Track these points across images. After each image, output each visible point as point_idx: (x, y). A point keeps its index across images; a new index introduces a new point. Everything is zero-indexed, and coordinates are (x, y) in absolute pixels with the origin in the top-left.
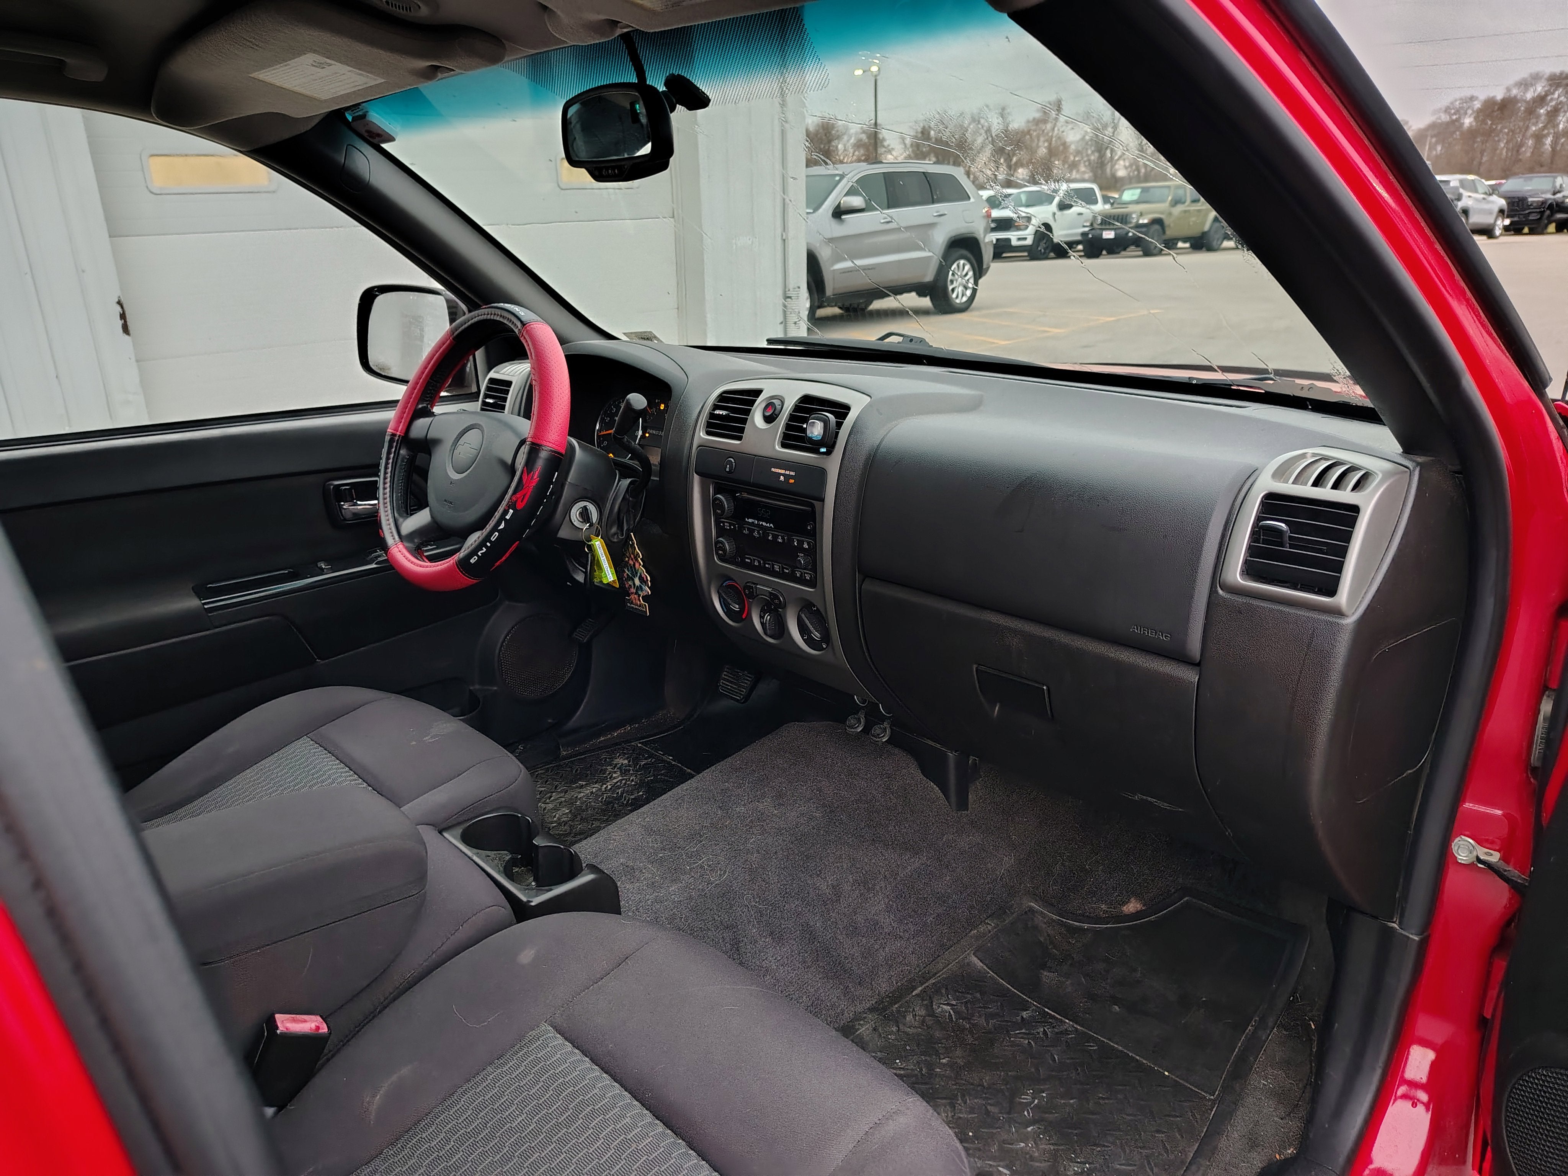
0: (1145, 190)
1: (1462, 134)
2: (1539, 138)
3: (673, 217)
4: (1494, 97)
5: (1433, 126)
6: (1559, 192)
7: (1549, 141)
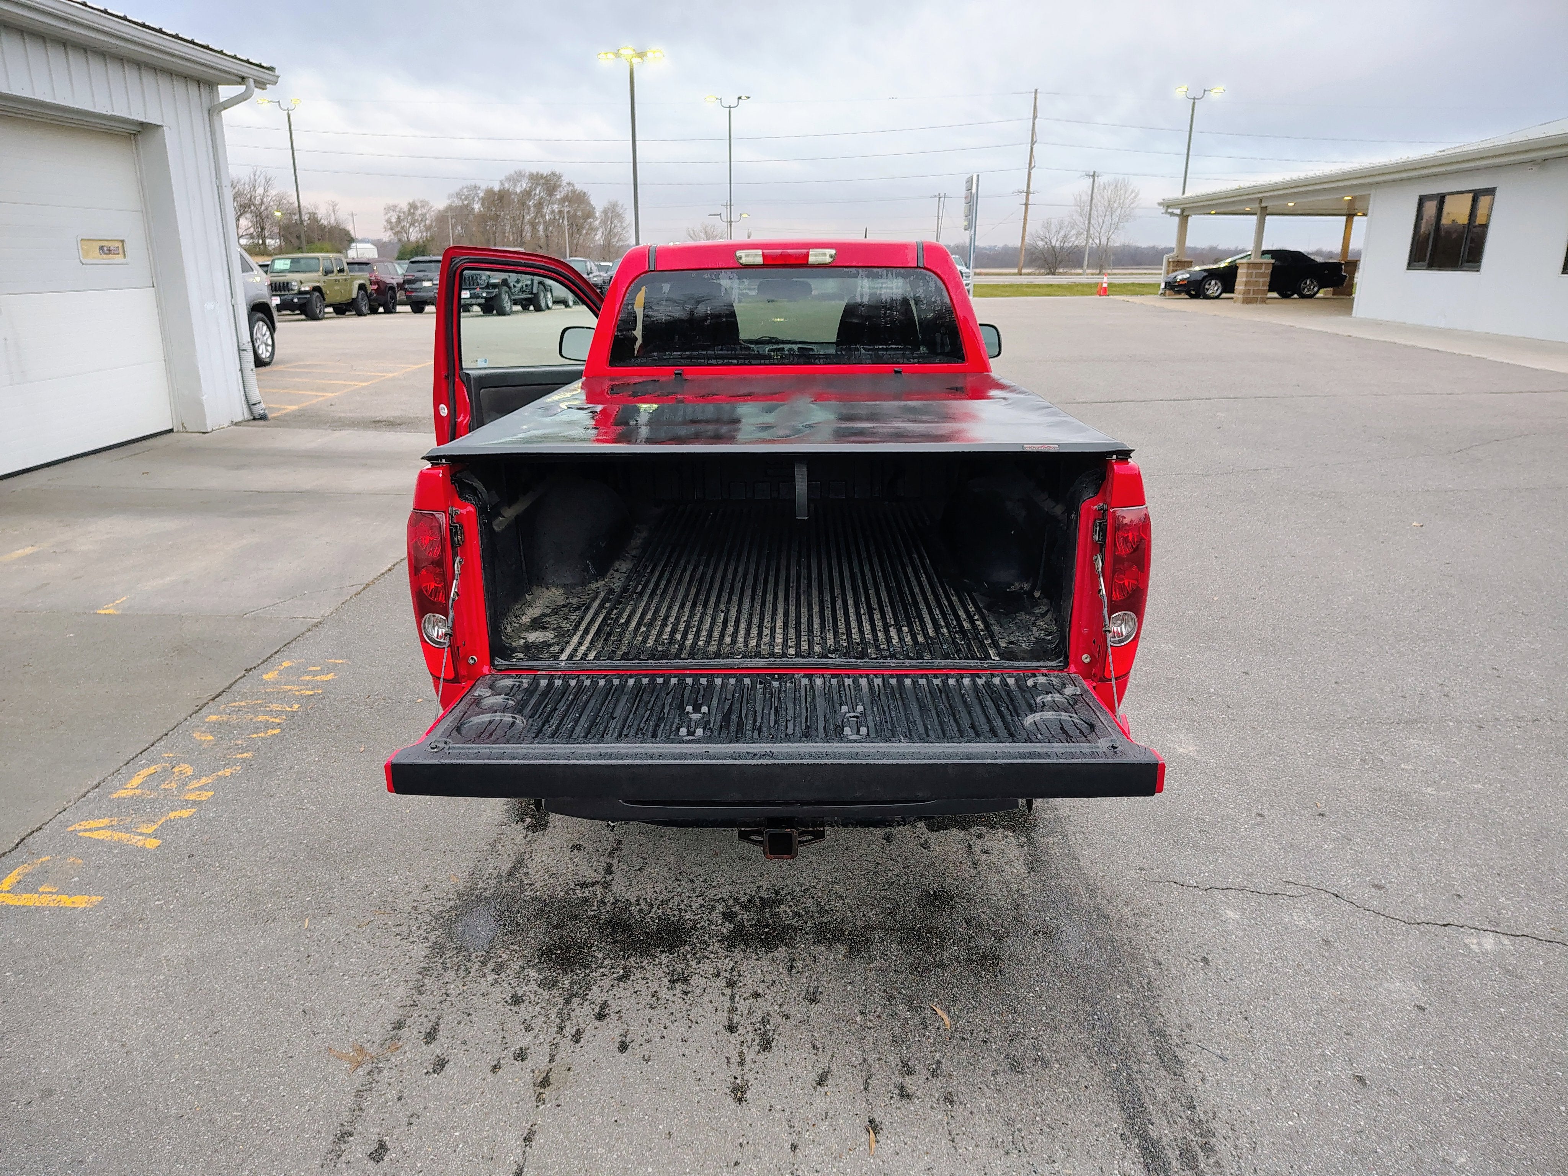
0: (294, 261)
1: (475, 217)
2: (534, 225)
3: (153, 286)
4: (492, 188)
5: (449, 208)
6: (591, 273)
7: (541, 228)
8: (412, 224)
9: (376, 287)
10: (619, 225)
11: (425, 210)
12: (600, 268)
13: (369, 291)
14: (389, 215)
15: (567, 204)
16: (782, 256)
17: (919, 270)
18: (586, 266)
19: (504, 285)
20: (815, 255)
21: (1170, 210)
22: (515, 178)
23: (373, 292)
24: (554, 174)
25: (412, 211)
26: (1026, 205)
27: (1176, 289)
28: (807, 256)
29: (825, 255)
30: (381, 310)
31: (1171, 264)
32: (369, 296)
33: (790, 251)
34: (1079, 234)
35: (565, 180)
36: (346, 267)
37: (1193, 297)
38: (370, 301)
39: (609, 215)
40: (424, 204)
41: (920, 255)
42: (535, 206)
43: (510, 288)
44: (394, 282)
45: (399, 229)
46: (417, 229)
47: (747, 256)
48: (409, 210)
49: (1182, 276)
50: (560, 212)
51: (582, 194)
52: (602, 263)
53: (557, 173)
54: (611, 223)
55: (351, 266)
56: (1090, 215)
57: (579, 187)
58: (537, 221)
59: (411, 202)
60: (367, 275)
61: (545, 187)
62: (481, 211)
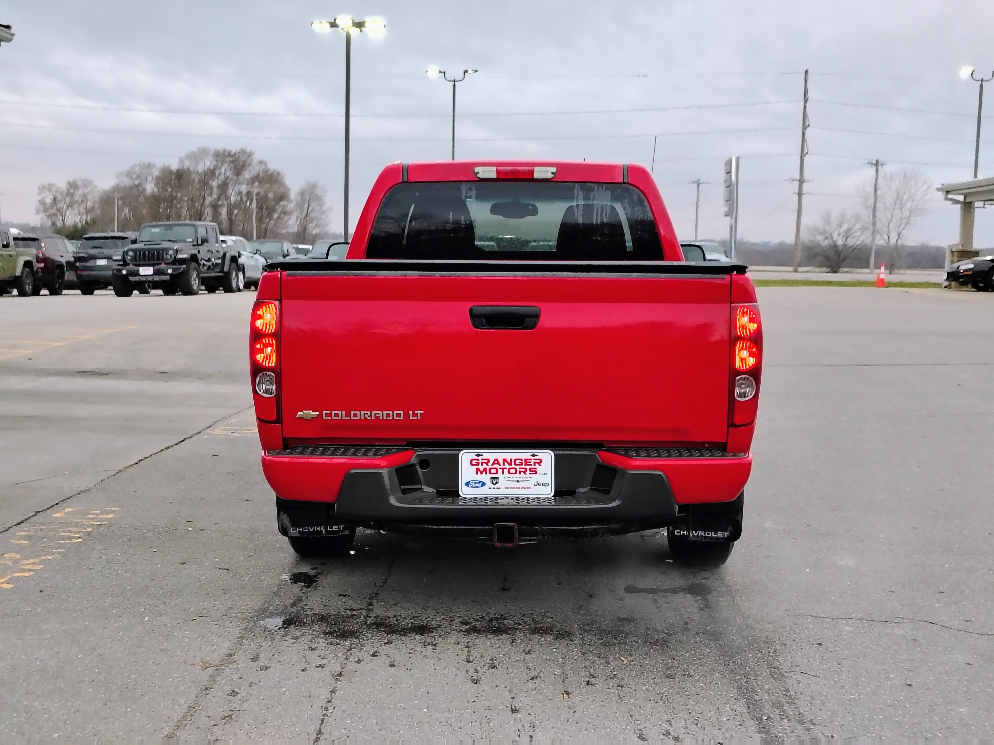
8: (70, 206)
9: (42, 265)
10: (317, 208)
11: (86, 191)
12: (298, 251)
13: (35, 269)
14: (43, 196)
15: (257, 184)
16: (511, 172)
17: (624, 185)
18: (282, 247)
19: (194, 261)
20: (539, 172)
21: (950, 196)
22: (196, 156)
23: (39, 270)
24: (243, 152)
25: (72, 191)
26: (800, 195)
27: (961, 280)
28: (532, 172)
29: (547, 171)
30: (44, 292)
31: (955, 254)
32: (34, 273)
33: (519, 168)
34: (864, 229)
35: (257, 157)
36: (12, 242)
37: (980, 289)
38: (35, 280)
39: (307, 197)
40: (87, 183)
41: (626, 173)
42: (219, 186)
43: (199, 264)
44: (63, 261)
45: (54, 210)
46: (76, 211)
47: (483, 171)
48: (68, 190)
49: (966, 265)
50: (249, 194)
51: (275, 174)
52: (300, 246)
53: (248, 150)
54: (309, 206)
55: (16, 241)
56: (875, 207)
57: (272, 166)
58: (220, 203)
59: (71, 181)
60: (34, 251)
61: (232, 165)
62: (153, 192)
